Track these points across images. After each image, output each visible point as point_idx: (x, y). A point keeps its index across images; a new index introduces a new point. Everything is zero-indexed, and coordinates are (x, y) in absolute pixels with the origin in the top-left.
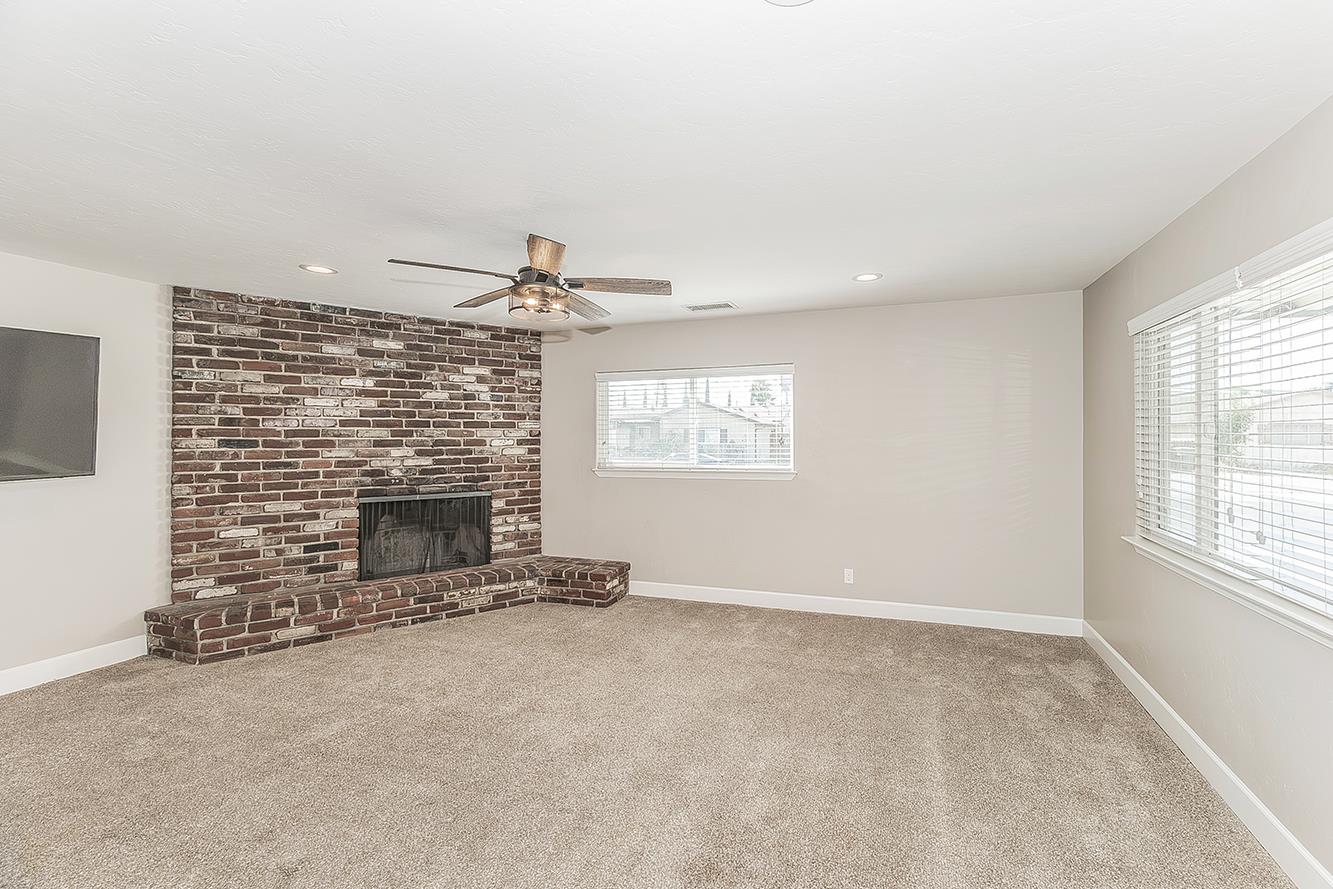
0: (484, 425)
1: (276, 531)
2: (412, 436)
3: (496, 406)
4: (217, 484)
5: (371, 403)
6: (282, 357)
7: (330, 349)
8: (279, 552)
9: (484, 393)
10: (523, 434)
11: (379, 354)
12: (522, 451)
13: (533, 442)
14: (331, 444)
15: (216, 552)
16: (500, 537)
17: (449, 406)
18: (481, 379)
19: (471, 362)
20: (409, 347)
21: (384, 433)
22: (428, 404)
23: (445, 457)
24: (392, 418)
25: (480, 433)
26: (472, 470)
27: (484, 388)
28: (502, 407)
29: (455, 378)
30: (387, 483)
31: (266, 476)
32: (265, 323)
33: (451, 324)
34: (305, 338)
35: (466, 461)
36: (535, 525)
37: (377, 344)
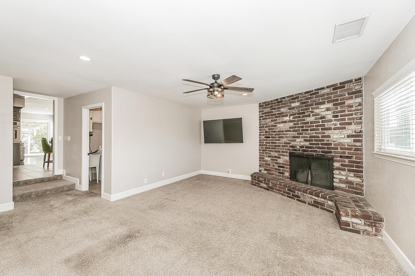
0: (330, 129)
1: (273, 160)
2: (303, 134)
3: (335, 120)
4: (264, 147)
5: (291, 124)
6: (273, 115)
7: (283, 110)
8: (274, 166)
9: (329, 115)
10: (350, 132)
11: (293, 108)
12: (350, 140)
13: (357, 136)
14: (282, 137)
15: (265, 163)
16: (338, 180)
17: (315, 122)
18: (328, 109)
19: (323, 103)
20: (301, 103)
21: (295, 134)
22: (308, 123)
23: (314, 142)
24: (297, 129)
25: (327, 133)
26: (324, 148)
27: (329, 112)
28: (338, 120)
29: (317, 111)
30: (295, 150)
31: (272, 146)
32: (271, 107)
33: (315, 90)
34: (278, 108)
35: (322, 144)
36: (358, 180)
37: (293, 105)
